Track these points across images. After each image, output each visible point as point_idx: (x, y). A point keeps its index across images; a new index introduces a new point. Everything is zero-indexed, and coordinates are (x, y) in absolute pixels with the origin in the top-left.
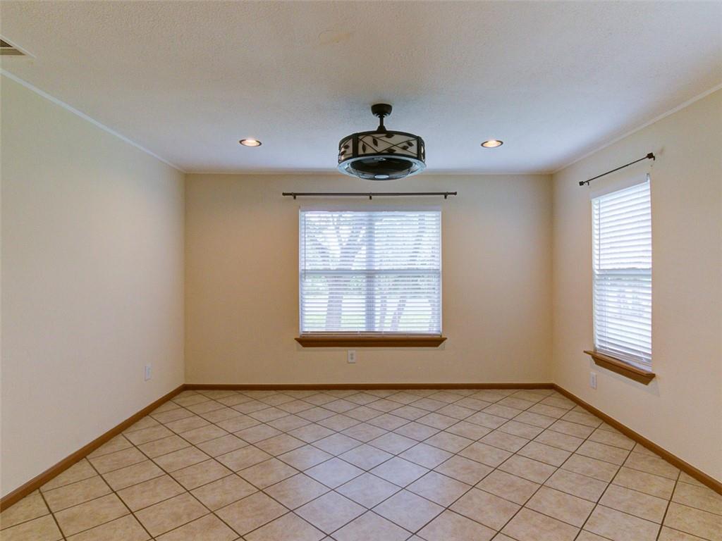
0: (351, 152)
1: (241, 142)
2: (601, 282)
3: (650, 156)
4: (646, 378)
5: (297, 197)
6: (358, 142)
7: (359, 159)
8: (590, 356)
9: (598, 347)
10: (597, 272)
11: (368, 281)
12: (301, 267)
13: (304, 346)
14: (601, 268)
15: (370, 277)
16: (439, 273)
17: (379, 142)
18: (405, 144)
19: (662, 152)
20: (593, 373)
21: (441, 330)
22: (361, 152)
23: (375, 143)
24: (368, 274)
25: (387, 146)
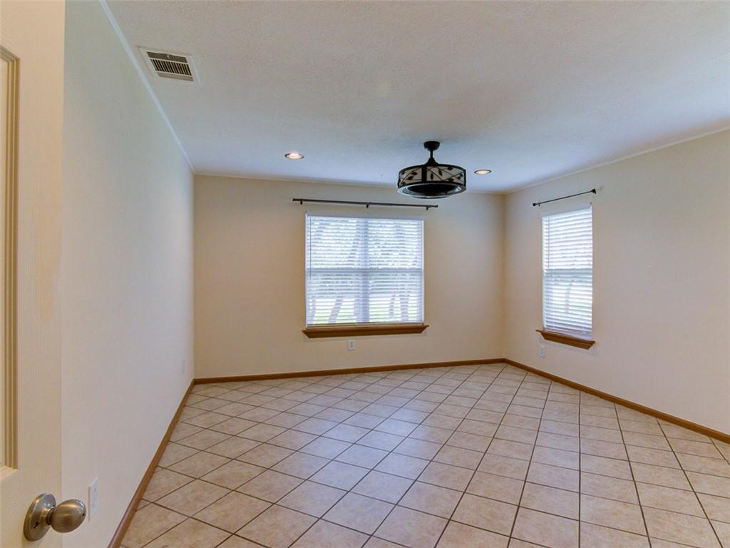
0: (421, 178)
1: (286, 156)
2: (548, 279)
3: (594, 191)
4: (587, 345)
5: (304, 202)
6: (426, 172)
7: (426, 184)
8: (540, 333)
9: (545, 327)
10: (545, 271)
11: (363, 279)
12: (307, 267)
13: (310, 337)
14: (550, 268)
15: (366, 275)
16: (421, 272)
17: (443, 173)
18: (459, 175)
19: (601, 188)
20: (543, 346)
21: (423, 320)
22: (429, 179)
23: (440, 173)
24: (364, 272)
25: (449, 176)
